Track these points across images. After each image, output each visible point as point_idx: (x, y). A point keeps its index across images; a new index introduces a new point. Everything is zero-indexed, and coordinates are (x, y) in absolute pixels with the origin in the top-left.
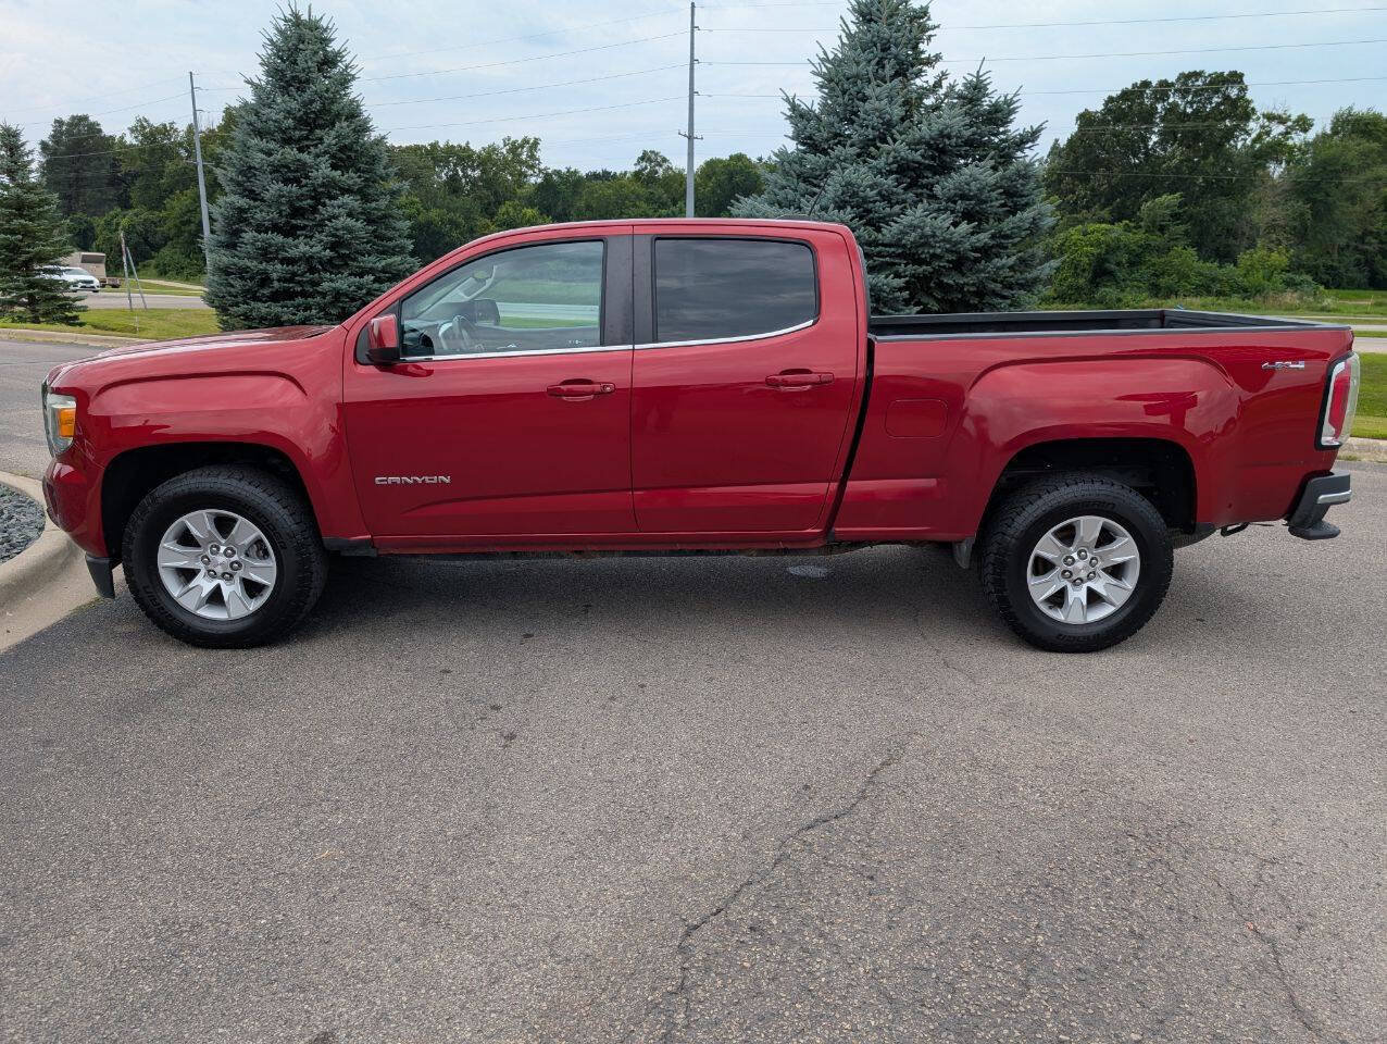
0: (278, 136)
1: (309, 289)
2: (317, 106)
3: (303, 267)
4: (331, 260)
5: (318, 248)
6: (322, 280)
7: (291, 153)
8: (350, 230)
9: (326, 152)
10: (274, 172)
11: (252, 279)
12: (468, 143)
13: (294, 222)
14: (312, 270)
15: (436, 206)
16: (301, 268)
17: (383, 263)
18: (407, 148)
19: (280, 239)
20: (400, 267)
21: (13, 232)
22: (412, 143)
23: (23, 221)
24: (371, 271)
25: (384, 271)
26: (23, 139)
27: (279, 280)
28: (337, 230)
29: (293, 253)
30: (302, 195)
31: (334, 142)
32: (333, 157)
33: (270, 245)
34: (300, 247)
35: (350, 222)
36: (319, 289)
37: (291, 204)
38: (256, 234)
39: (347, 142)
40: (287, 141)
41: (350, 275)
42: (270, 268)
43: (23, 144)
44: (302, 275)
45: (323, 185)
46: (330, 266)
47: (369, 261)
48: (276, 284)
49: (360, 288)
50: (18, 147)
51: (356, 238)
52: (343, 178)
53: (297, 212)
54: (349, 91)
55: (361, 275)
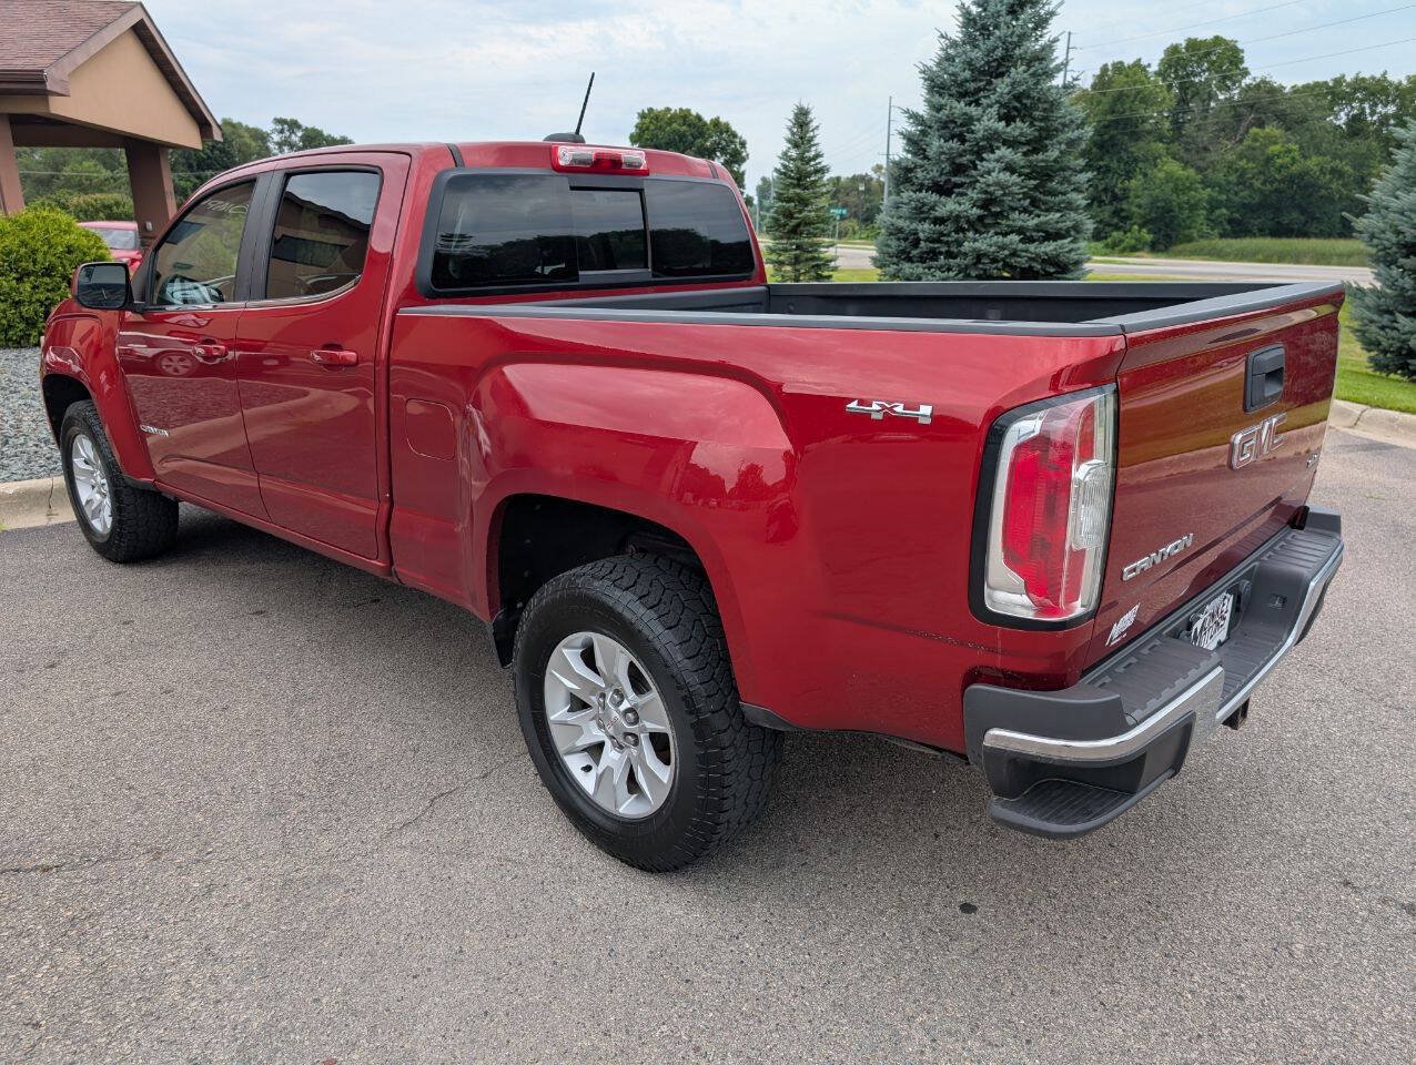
0: (954, 90)
1: (954, 249)
2: (999, 53)
3: (950, 226)
4: (981, 218)
5: (967, 206)
6: (966, 239)
7: (960, 107)
8: (1002, 186)
9: (997, 102)
10: (943, 128)
11: (906, 239)
12: (1385, 73)
13: (953, 179)
14: (959, 230)
15: (1319, 152)
16: (949, 227)
17: (1036, 221)
18: (1304, 86)
19: (935, 197)
20: (1060, 225)
21: (789, 200)
22: (1310, 80)
23: (798, 191)
24: (1020, 231)
25: (1037, 228)
26: (811, 116)
27: (927, 240)
28: (989, 185)
29: (941, 212)
30: (965, 151)
31: (1006, 91)
32: (1002, 105)
33: (924, 204)
34: (949, 206)
35: (1005, 177)
36: (962, 249)
37: (952, 160)
38: (912, 193)
39: (1021, 89)
40: (962, 95)
41: (997, 234)
42: (920, 227)
43: (811, 121)
44: (949, 235)
45: (983, 139)
46: (978, 225)
47: (1018, 219)
48: (922, 244)
49: (1003, 248)
50: (807, 124)
51: (1010, 194)
52: (1009, 129)
53: (959, 169)
54: (1045, 31)
55: (1005, 235)
